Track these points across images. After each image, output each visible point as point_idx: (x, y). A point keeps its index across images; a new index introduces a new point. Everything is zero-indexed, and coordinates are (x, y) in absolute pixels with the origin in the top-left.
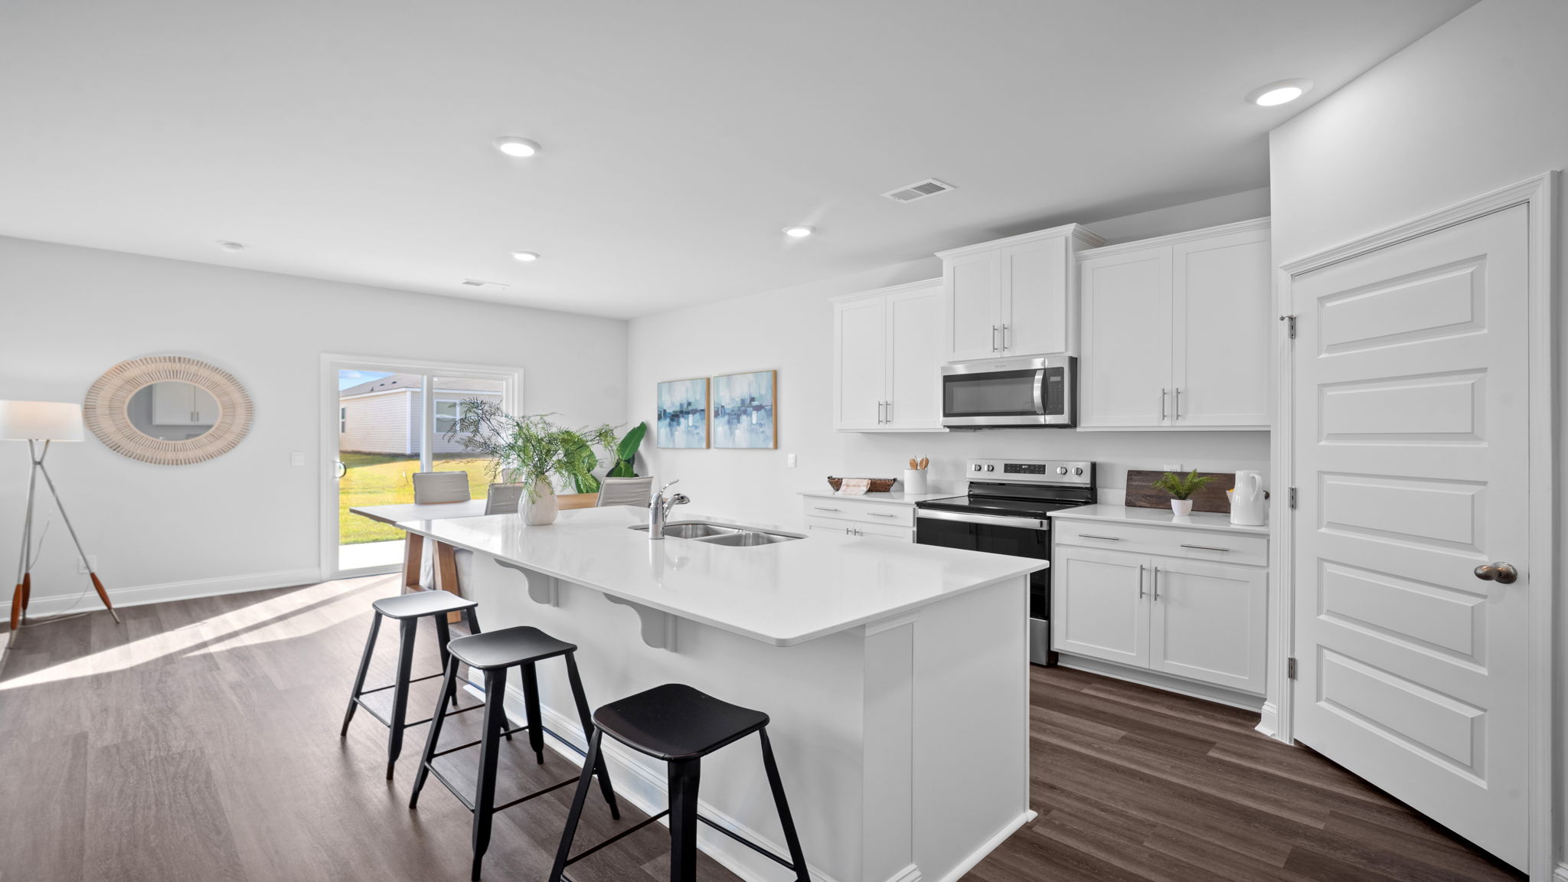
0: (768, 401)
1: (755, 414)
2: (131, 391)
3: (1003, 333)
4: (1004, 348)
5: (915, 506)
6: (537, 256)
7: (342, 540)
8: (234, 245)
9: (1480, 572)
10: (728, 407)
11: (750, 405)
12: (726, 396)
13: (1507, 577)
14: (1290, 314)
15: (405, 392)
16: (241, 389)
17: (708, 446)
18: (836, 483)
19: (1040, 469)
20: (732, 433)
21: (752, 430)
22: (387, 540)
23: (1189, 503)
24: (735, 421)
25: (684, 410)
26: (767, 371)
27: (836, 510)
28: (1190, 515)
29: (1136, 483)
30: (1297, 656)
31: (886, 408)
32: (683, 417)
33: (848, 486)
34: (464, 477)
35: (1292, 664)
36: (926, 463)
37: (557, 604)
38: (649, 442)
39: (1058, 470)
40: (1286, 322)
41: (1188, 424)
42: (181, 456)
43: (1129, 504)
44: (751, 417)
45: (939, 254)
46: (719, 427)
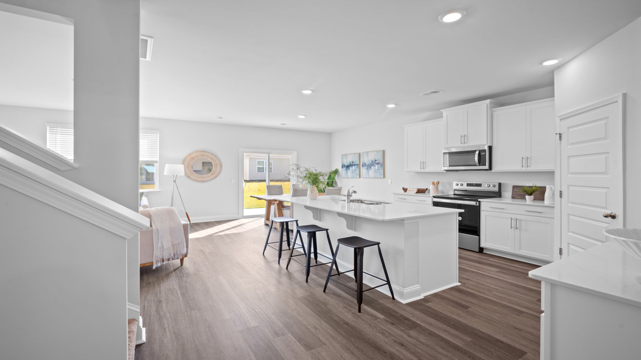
0: (381, 161)
1: (376, 166)
2: (192, 161)
3: (464, 138)
4: (465, 143)
5: (432, 197)
6: (305, 116)
7: (244, 207)
8: (220, 118)
9: (604, 215)
10: (367, 163)
11: (375, 163)
12: (366, 160)
13: (613, 217)
14: (559, 132)
15: (247, 158)
16: (219, 160)
17: (360, 177)
18: (405, 190)
19: (480, 185)
20: (368, 172)
21: (375, 172)
22: (251, 208)
23: (532, 197)
24: (369, 168)
25: (351, 164)
26: (381, 151)
27: (405, 199)
28: (533, 201)
29: (516, 190)
30: (562, 247)
31: (423, 164)
32: (351, 167)
33: (409, 191)
34: (281, 187)
35: (561, 250)
36: (438, 183)
37: (320, 221)
38: (339, 175)
39: (486, 186)
40: (558, 135)
41: (531, 169)
42: (204, 179)
43: (513, 197)
44: (375, 167)
45: (442, 110)
46: (364, 170)
